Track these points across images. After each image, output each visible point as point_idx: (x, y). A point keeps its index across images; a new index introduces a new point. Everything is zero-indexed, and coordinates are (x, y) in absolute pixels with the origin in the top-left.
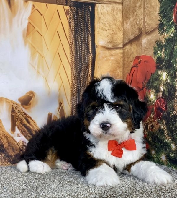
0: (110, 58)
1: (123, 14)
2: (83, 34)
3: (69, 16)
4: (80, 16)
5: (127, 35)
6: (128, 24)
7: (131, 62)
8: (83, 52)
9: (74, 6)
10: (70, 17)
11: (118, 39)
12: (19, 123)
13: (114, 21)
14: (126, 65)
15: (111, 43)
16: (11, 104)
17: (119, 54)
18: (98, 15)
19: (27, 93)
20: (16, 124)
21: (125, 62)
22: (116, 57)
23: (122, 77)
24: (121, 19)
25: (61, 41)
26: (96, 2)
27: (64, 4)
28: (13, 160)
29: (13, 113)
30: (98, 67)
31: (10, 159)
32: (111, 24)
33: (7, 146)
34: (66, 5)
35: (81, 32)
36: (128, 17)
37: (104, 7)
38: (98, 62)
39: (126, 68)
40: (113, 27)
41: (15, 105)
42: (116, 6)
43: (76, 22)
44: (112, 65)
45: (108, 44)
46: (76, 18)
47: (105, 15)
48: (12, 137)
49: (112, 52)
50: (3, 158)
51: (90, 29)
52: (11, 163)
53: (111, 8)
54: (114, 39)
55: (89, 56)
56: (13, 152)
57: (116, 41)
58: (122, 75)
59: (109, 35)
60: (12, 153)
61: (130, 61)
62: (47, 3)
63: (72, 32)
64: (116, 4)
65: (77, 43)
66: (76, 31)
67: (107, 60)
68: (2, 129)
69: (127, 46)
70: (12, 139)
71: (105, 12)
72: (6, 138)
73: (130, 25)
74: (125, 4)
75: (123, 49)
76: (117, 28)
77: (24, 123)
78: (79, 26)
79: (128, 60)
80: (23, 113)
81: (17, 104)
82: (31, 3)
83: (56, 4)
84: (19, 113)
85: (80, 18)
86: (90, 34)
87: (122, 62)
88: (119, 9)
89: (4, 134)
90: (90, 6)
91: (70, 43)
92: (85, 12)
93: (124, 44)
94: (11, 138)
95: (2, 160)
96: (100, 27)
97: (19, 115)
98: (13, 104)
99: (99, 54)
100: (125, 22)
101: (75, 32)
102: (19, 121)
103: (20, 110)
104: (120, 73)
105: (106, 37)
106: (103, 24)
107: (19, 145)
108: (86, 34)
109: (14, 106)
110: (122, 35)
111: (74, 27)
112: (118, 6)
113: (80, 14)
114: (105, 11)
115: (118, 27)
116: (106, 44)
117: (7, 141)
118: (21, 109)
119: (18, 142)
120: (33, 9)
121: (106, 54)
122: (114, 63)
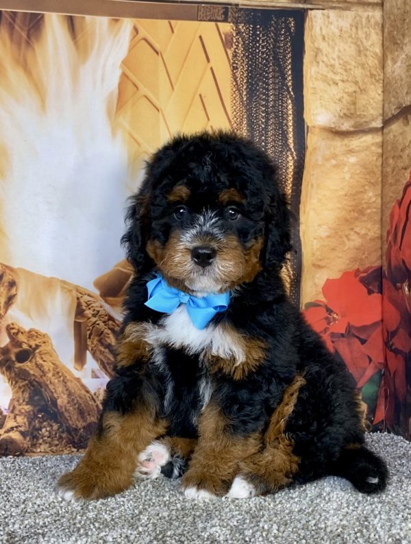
0: (345, 159)
1: (385, 35)
2: (272, 98)
3: (233, 49)
4: (263, 47)
5: (397, 93)
6: (399, 64)
7: (406, 169)
8: (269, 146)
9: (247, 22)
10: (235, 52)
11: (370, 104)
12: (95, 342)
13: (360, 56)
14: (390, 178)
15: (350, 117)
16: (75, 294)
17: (373, 148)
18: (313, 43)
19: (116, 266)
20: (87, 345)
21: (389, 170)
22: (363, 154)
23: (379, 211)
24: (378, 50)
25: (208, 119)
26: (309, 6)
27: (219, 18)
28: (79, 440)
29: (79, 317)
30: (312, 185)
31: (73, 438)
32: (350, 64)
33: (66, 401)
34: (225, 20)
35: (264, 94)
36: (399, 42)
37: (330, 20)
38: (312, 172)
39: (391, 185)
40: (356, 72)
41: (86, 298)
42: (366, 14)
43: (251, 66)
44: (351, 178)
45: (342, 121)
46: (252, 54)
47: (333, 40)
48: (78, 380)
49: (352, 142)
50: (56, 434)
51: (290, 84)
52: (75, 448)
53: (350, 20)
54: (357, 107)
55: (288, 156)
56: (80, 419)
57: (363, 111)
58: (379, 206)
59: (345, 96)
60: (77, 422)
61: (401, 168)
62: (173, 19)
63: (241, 94)
64: (366, 7)
65: (253, 122)
66: (252, 91)
67: (336, 166)
68: (51, 358)
69: (394, 123)
70: (78, 384)
71: (333, 33)
72: (63, 381)
73: (404, 66)
74: (392, 7)
75: (383, 134)
76: (366, 76)
77: (109, 341)
78: (261, 75)
79: (396, 162)
80: (106, 318)
81: (89, 295)
82: (127, 24)
83: (198, 20)
84: (95, 317)
85: (263, 53)
86: (291, 97)
87: (380, 168)
88: (372, 21)
89: (58, 370)
90: (291, 19)
91: (235, 125)
92: (277, 35)
93: (387, 118)
94: (75, 382)
95: (53, 440)
96: (319, 76)
97: (94, 323)
98: (80, 295)
99: (315, 149)
100: (389, 57)
101: (247, 93)
102: (96, 338)
103: (98, 309)
104: (374, 199)
105: (335, 103)
106: (327, 66)
107: (96, 400)
108: (279, 98)
109: (82, 301)
110: (382, 94)
111: (245, 81)
112: (371, 14)
113: (263, 41)
114: (334, 28)
115: (370, 71)
116: (334, 123)
117: (65, 389)
118: (101, 307)
119: (92, 392)
120: (134, 37)
121: (335, 149)
122: (358, 172)
